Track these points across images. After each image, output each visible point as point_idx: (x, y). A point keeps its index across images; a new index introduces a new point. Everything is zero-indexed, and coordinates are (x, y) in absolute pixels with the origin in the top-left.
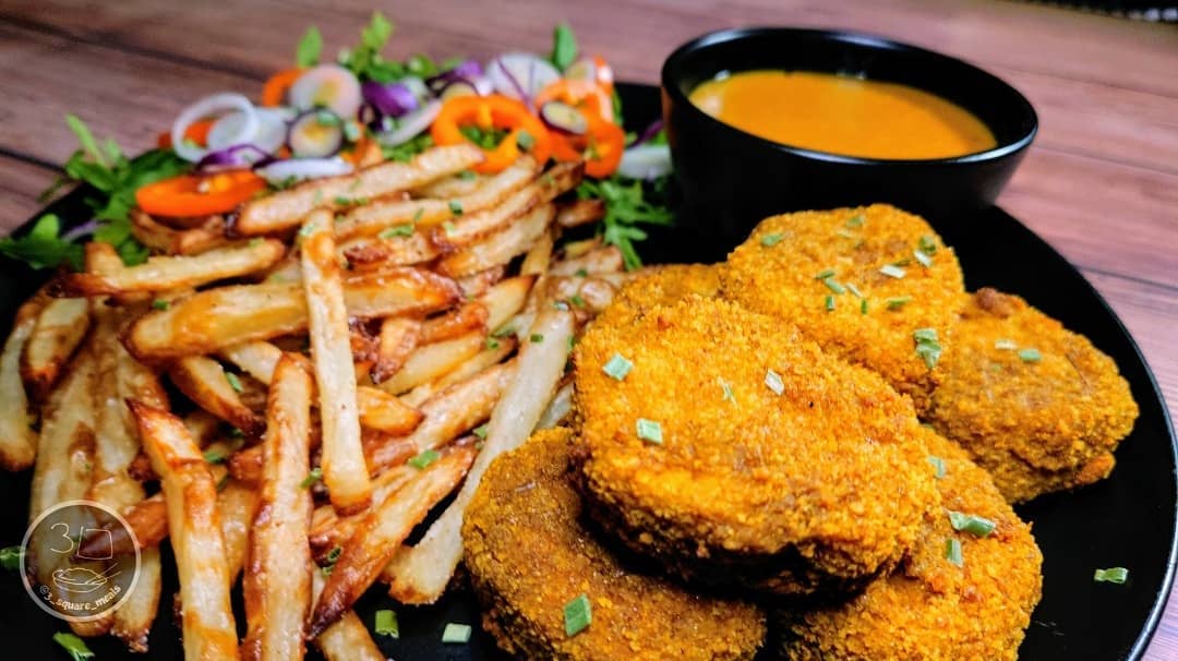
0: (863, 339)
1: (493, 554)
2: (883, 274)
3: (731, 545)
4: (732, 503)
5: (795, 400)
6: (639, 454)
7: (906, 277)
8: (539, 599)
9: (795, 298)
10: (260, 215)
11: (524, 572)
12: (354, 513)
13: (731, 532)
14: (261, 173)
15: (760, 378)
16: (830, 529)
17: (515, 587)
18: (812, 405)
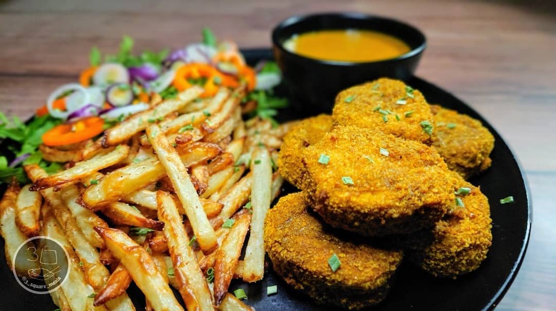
0: (403, 130)
1: (287, 249)
2: (397, 104)
3: (395, 216)
4: (392, 199)
5: (394, 157)
6: (348, 191)
7: (408, 103)
8: (315, 262)
9: (370, 120)
10: (116, 134)
11: (304, 253)
12: (212, 252)
13: (394, 210)
14: (103, 116)
15: (377, 152)
16: (430, 200)
17: (303, 260)
18: (401, 157)
